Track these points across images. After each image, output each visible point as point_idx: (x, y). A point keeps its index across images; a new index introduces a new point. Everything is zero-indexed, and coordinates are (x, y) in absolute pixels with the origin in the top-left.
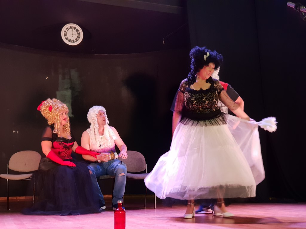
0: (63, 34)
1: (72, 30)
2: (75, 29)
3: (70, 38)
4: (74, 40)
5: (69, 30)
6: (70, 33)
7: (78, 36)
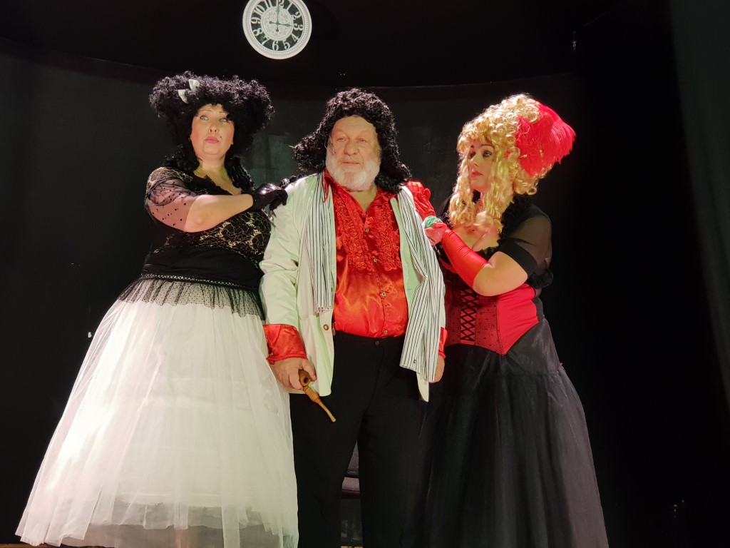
0: (250, 21)
1: (276, 7)
2: (285, 7)
3: (270, 35)
4: (284, 41)
5: (266, 8)
6: (271, 20)
7: (296, 29)
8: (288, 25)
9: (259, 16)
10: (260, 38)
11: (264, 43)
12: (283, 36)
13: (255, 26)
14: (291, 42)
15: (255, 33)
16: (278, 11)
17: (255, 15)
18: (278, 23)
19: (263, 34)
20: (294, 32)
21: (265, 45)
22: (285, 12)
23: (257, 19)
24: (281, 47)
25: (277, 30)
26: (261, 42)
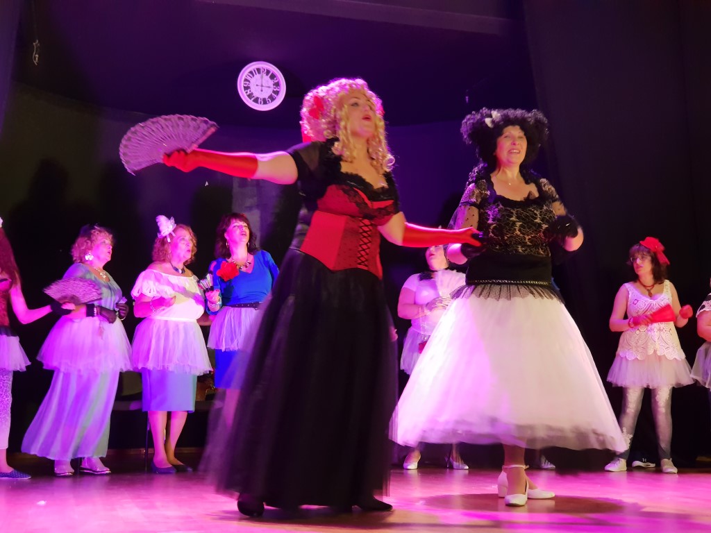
0: (242, 85)
1: (260, 75)
2: (267, 75)
3: (257, 94)
4: (267, 97)
5: (253, 76)
6: (257, 83)
7: (275, 90)
8: (269, 87)
9: (249, 81)
10: (250, 96)
11: (253, 99)
12: (266, 94)
13: (246, 88)
14: (272, 98)
15: (247, 92)
16: (262, 77)
17: (246, 80)
18: (262, 86)
19: (252, 94)
20: (274, 92)
21: (254, 101)
22: (267, 78)
23: (247, 83)
24: (265, 102)
25: (262, 91)
26: (250, 99)
